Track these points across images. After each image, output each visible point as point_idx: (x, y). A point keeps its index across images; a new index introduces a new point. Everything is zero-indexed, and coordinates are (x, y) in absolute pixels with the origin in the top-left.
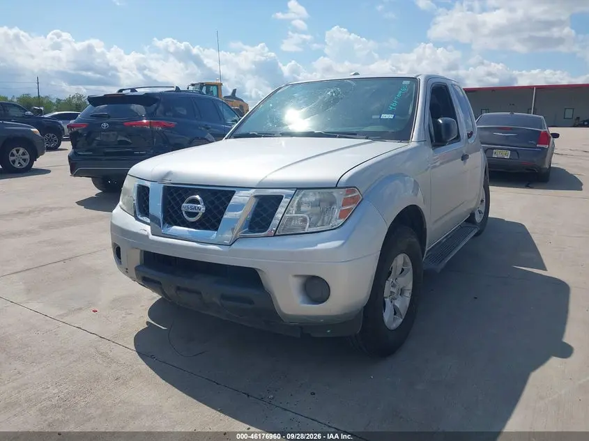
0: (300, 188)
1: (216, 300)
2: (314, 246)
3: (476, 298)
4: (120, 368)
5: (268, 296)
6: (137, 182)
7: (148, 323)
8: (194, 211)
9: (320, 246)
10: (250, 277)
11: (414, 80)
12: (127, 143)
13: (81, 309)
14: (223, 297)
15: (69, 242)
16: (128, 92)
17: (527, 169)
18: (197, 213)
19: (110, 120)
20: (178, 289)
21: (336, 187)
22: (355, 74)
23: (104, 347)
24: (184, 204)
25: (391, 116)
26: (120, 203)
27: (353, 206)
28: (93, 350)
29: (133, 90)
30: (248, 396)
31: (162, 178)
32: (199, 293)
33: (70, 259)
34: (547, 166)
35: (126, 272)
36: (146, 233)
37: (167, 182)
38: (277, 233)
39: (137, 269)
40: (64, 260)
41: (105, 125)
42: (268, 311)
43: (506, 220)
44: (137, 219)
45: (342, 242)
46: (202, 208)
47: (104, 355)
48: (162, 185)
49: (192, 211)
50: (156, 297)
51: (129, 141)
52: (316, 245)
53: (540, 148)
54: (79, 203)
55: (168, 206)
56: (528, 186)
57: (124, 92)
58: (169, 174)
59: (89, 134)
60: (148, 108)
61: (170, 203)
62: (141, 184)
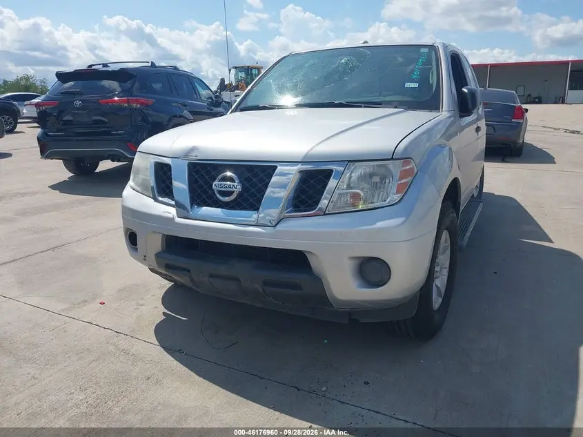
0: (350, 161)
1: (259, 287)
2: (372, 225)
3: (496, 273)
4: (149, 365)
5: (318, 281)
6: (153, 159)
7: (164, 314)
8: (229, 189)
9: (379, 224)
10: (296, 260)
11: (432, 47)
12: (104, 122)
13: (86, 301)
14: (266, 283)
15: (51, 230)
16: (100, 67)
17: (503, 144)
18: (233, 192)
19: (84, 97)
20: (211, 276)
21: (392, 159)
22: (364, 43)
23: (123, 343)
24: (215, 183)
25: (416, 85)
26: (131, 183)
27: (408, 179)
28: (112, 348)
29: (105, 65)
30: (298, 389)
31: (186, 154)
32: (237, 279)
33: (59, 247)
34: (521, 141)
35: (144, 259)
36: (171, 216)
37: (193, 158)
38: (327, 212)
39: (158, 255)
40: (53, 249)
41: (78, 103)
42: (319, 296)
43: (496, 194)
44: (156, 200)
45: (402, 219)
46: (237, 187)
47: (126, 352)
48: (187, 162)
49: (225, 189)
50: (168, 284)
51: (106, 120)
52: (375, 224)
53: (515, 122)
54: (53, 187)
55: (195, 186)
56: (503, 161)
57: (93, 67)
58: (193, 149)
59: (61, 112)
60: (123, 84)
61: (196, 181)
62: (158, 161)
